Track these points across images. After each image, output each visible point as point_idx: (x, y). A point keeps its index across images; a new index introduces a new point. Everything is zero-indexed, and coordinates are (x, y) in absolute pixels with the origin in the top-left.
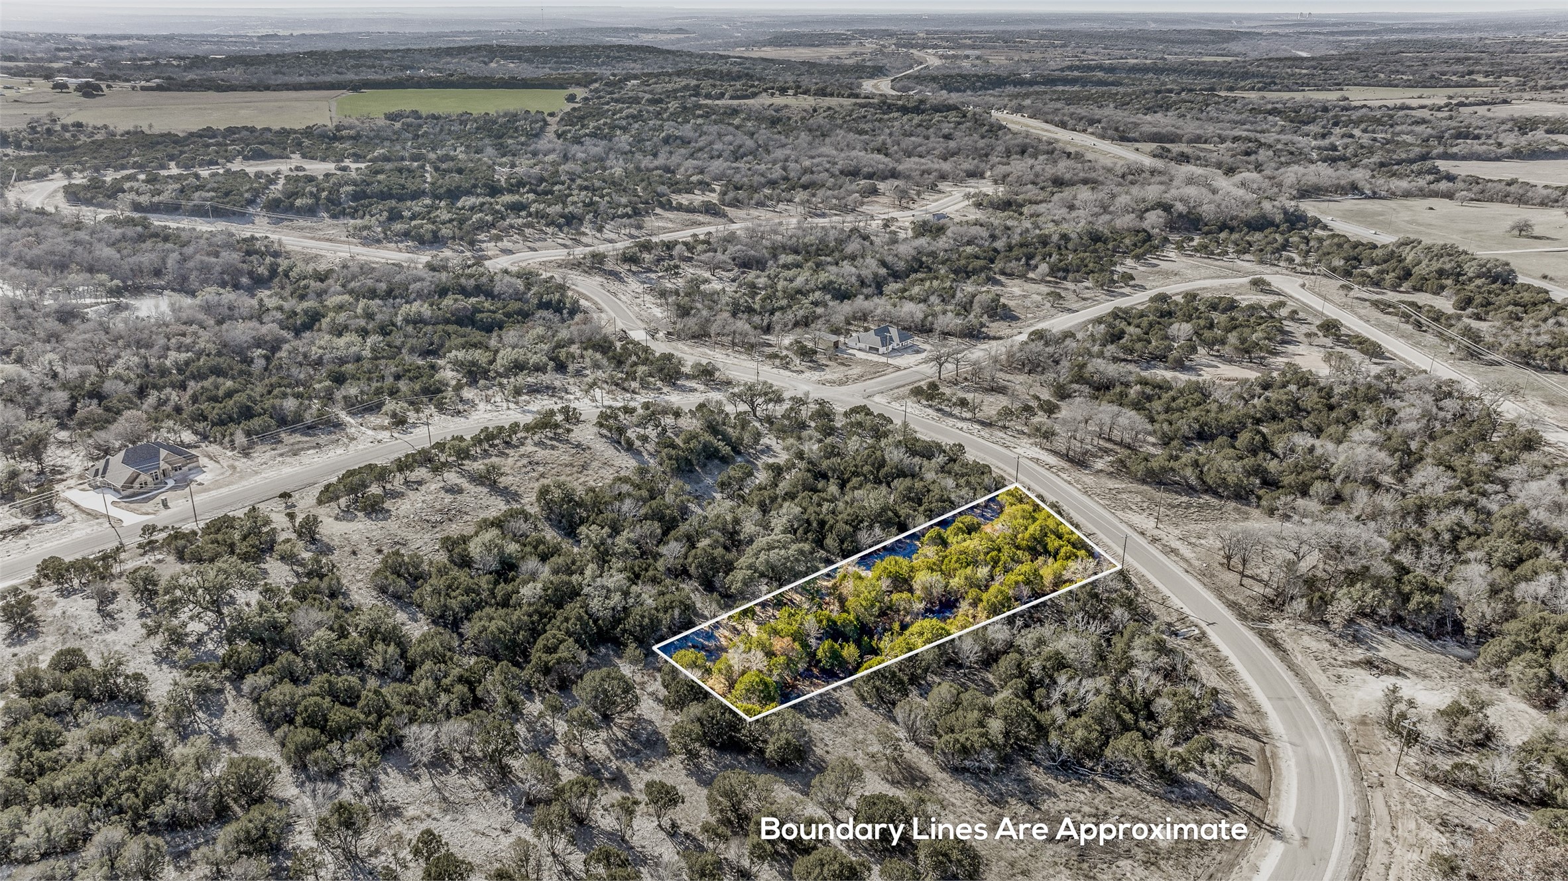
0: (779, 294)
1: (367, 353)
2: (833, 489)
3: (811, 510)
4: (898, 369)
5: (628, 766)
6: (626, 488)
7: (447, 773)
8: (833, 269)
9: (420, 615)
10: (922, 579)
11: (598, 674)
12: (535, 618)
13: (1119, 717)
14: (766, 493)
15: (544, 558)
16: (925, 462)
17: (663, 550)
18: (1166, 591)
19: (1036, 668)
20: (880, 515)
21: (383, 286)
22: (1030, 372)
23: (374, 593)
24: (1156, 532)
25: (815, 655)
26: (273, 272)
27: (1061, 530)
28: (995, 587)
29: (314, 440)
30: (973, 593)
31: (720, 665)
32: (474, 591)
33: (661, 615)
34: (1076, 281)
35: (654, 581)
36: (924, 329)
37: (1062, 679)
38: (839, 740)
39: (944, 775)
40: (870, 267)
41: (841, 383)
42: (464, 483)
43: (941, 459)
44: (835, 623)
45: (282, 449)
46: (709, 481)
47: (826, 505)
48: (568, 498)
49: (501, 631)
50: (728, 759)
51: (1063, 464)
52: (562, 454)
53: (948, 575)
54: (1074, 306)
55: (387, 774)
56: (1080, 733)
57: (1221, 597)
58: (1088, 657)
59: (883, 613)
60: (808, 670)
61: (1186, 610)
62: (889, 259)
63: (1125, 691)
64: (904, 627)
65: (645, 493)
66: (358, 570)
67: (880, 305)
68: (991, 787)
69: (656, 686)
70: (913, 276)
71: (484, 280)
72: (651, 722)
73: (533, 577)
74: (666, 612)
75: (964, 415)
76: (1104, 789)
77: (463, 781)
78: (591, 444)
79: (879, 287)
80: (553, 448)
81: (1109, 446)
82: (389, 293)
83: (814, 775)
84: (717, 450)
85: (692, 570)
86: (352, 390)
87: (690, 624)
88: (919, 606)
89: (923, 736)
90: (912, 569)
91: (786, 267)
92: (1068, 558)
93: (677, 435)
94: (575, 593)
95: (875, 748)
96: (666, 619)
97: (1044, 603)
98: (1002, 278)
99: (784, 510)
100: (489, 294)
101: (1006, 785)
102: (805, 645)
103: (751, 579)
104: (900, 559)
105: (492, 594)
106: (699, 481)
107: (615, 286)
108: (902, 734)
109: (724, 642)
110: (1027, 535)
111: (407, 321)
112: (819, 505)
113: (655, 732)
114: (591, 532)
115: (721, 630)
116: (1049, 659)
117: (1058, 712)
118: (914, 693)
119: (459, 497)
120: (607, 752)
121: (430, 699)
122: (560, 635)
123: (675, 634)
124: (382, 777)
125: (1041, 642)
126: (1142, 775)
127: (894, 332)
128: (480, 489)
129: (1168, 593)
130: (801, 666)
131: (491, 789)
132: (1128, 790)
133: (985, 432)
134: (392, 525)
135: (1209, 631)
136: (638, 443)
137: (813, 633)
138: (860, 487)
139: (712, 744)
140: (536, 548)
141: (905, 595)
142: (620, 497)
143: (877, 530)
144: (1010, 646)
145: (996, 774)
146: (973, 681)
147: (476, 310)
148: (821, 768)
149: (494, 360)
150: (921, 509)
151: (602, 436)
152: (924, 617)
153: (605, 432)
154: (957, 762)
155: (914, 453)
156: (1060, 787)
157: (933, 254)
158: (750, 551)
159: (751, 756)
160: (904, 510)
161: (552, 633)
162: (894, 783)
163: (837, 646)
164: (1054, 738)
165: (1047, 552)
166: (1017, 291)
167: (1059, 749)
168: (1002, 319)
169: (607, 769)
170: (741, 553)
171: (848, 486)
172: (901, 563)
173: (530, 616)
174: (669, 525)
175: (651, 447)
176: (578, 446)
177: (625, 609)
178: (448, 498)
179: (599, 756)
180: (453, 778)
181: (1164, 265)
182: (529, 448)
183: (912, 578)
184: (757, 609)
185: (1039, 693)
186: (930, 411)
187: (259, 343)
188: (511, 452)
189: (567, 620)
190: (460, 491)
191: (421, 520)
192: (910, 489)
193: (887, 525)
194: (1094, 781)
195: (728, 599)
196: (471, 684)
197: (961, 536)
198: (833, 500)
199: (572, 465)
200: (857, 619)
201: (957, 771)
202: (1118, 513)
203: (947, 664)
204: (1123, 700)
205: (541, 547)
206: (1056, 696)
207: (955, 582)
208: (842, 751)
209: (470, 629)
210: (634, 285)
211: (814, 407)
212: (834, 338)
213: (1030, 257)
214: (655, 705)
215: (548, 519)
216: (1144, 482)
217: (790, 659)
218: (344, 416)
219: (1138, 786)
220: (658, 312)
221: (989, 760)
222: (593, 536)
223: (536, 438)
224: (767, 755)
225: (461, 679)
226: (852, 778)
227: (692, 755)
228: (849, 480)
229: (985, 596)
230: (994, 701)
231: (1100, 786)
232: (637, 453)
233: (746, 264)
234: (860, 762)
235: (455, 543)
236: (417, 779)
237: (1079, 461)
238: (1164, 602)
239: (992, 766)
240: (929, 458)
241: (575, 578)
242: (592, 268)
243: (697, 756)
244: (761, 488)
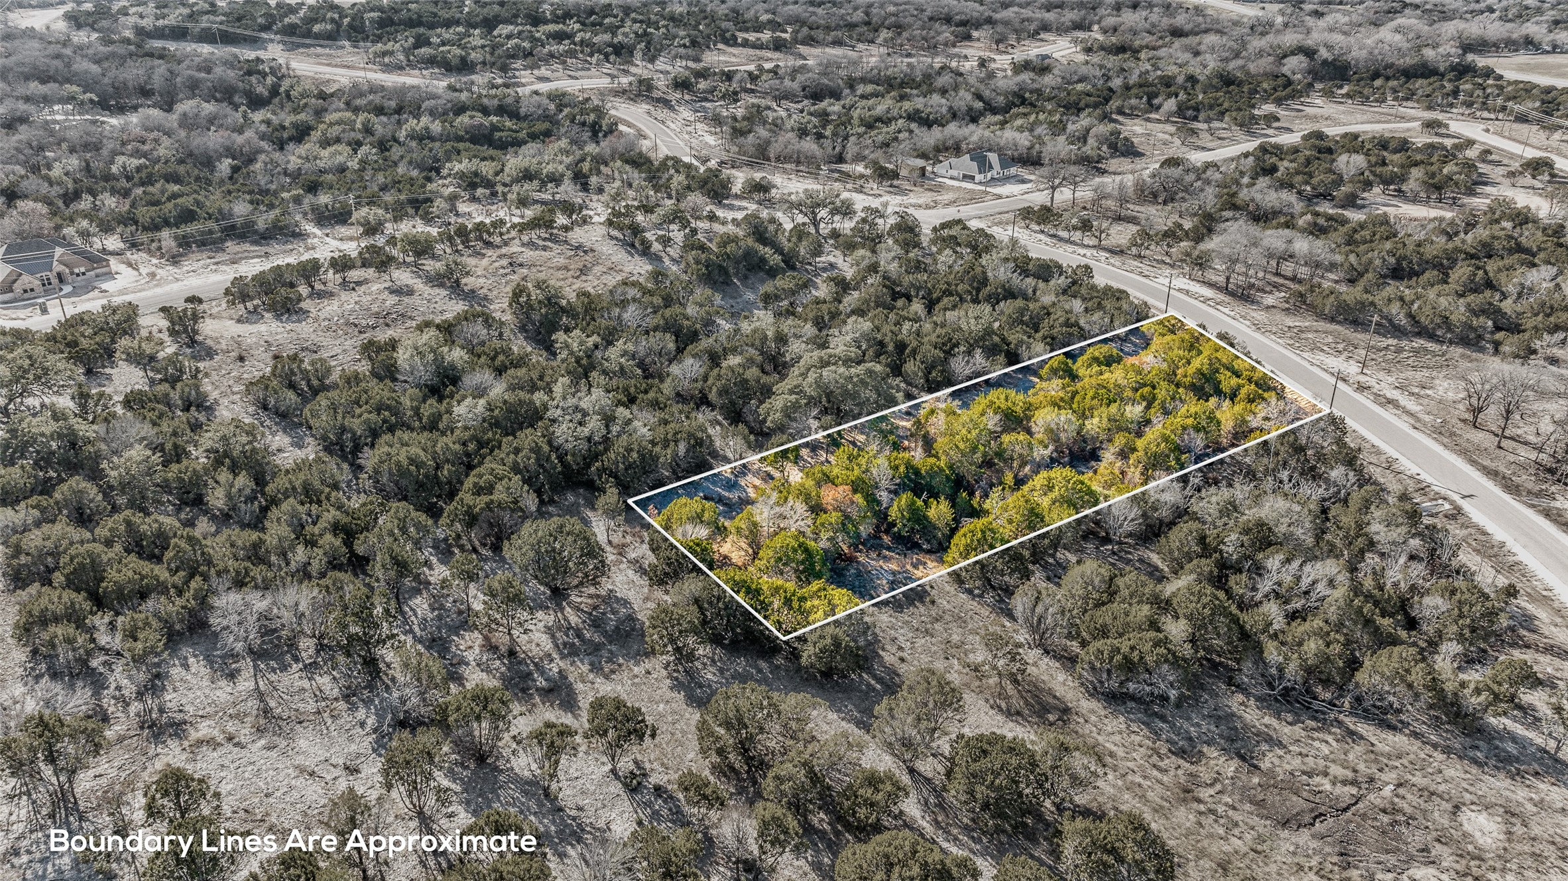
0: (856, 121)
1: (354, 164)
2: (917, 307)
3: (886, 329)
4: (1000, 197)
5: (577, 670)
6: (632, 292)
7: (284, 668)
8: (921, 99)
9: (309, 440)
10: (1044, 418)
11: (544, 527)
12: (472, 447)
13: (1368, 622)
14: (824, 307)
15: (500, 371)
16: (1041, 284)
17: (675, 369)
18: (1392, 452)
19: (1231, 545)
20: (983, 338)
21: (393, 104)
22: (1165, 203)
23: (251, 409)
24: (1362, 379)
25: (886, 516)
26: (274, 91)
27: (1237, 365)
28: (1152, 434)
29: (264, 249)
30: (1120, 440)
31: (741, 521)
32: (388, 408)
33: (657, 449)
34: (1208, 120)
35: (656, 405)
36: (1031, 160)
37: (1273, 562)
38: (920, 642)
39: (1094, 704)
40: (964, 99)
41: (928, 207)
42: (418, 284)
43: (1062, 281)
44: (917, 472)
45: (220, 257)
46: (750, 296)
47: (907, 326)
48: (551, 301)
49: (412, 461)
50: (741, 664)
51: (1221, 297)
52: (556, 256)
53: (1083, 416)
54: (1209, 145)
55: (186, 667)
56: (1312, 646)
57: (1473, 462)
58: (1304, 534)
59: (988, 463)
60: (876, 536)
61: (1426, 477)
62: (987, 93)
63: (1368, 583)
64: (1019, 482)
65: (658, 301)
66: (239, 379)
67: (975, 134)
68: (1173, 726)
69: (641, 551)
70: (1014, 110)
71: (509, 100)
72: (626, 603)
73: (479, 392)
74: (666, 447)
75: (1086, 241)
76: (1362, 737)
77: (306, 684)
78: (597, 247)
79: (973, 117)
80: (545, 248)
81: (1281, 281)
82: (399, 110)
83: (879, 697)
84: (763, 260)
85: (713, 396)
86: (324, 199)
87: (703, 466)
88: (1042, 453)
89: (1057, 640)
90: (1029, 407)
91: (863, 97)
92: (1251, 401)
93: (710, 240)
94: (534, 416)
95: (980, 656)
96: (665, 456)
97: (1222, 461)
98: (1120, 118)
99: (849, 327)
100: (514, 115)
101: (1197, 725)
102: (871, 500)
103: (796, 406)
104: (1012, 393)
105: (417, 412)
106: (736, 295)
107: (663, 113)
108: (1023, 636)
109: (752, 493)
110: (1191, 370)
111: (412, 136)
112: (897, 323)
113: (631, 618)
114: (572, 341)
115: (750, 477)
116: (1246, 531)
117: (1273, 611)
118: (1038, 577)
119: (406, 299)
120: (548, 645)
121: (284, 554)
122: (500, 469)
123: (679, 479)
124: (176, 672)
125: (1231, 508)
126: (1415, 715)
127: (993, 157)
128: (437, 290)
129: (1395, 455)
130: (865, 530)
131: (346, 698)
132: (1399, 740)
133: (1116, 260)
134: (305, 329)
135: (1466, 505)
136: (656, 247)
137: (884, 483)
138: (954, 307)
139: (716, 640)
140: (493, 359)
141: (1022, 437)
142: (624, 304)
143: (979, 358)
144: (1181, 514)
145: (1178, 705)
146: (1128, 562)
147: (494, 128)
148: (891, 686)
149: (502, 170)
150: (1039, 335)
151: (612, 238)
152: (1049, 467)
153: (615, 233)
154: (1114, 684)
155: (1025, 273)
156: (1286, 731)
157: (1039, 92)
158: (796, 371)
159: (779, 661)
160: (1014, 337)
161: (489, 467)
162: (1011, 714)
163: (920, 503)
164: (1272, 653)
165: (1219, 392)
166: (1138, 129)
167: (1281, 670)
168: (1123, 155)
169: (542, 673)
170: (783, 377)
171: (937, 307)
172: (1016, 399)
173: (464, 444)
174: (685, 338)
175: (674, 252)
176: (579, 247)
177: (606, 440)
178: (392, 300)
179: (535, 651)
180: (293, 678)
181: (1309, 110)
182: (515, 248)
183: (1029, 419)
184: (804, 452)
185: (1238, 583)
186: (1042, 237)
187: (230, 152)
188: (489, 252)
189: (517, 451)
190: (410, 292)
191: (347, 324)
192: (1022, 312)
193: (991, 352)
194: (1340, 723)
195: (760, 436)
196: (347, 533)
197: (1096, 368)
198: (916, 320)
199: (567, 269)
200: (951, 467)
201: (1116, 699)
202: (1305, 355)
203: (1085, 537)
204: (1368, 597)
205: (501, 357)
206: (1265, 586)
207: (1094, 425)
208: (925, 659)
209: (369, 458)
210: (686, 113)
211: (892, 220)
212: (920, 163)
213: (1151, 96)
214: (636, 578)
215: (523, 329)
216: (1332, 320)
217: (847, 517)
218: (310, 228)
219: (1416, 735)
220: (711, 140)
221: (1167, 682)
222: (575, 346)
223: (525, 238)
224: (804, 661)
225: (336, 528)
226: (944, 705)
227: (684, 656)
228: (939, 300)
229: (1140, 444)
230: (1169, 589)
231: (1352, 733)
232: (655, 258)
233: (816, 95)
234: (955, 678)
235: (380, 349)
236: (232, 676)
237: (1243, 295)
238: (1390, 465)
239: (1173, 694)
240: (1046, 281)
241: (539, 397)
242: (639, 95)
243: (691, 657)
244: (818, 302)
